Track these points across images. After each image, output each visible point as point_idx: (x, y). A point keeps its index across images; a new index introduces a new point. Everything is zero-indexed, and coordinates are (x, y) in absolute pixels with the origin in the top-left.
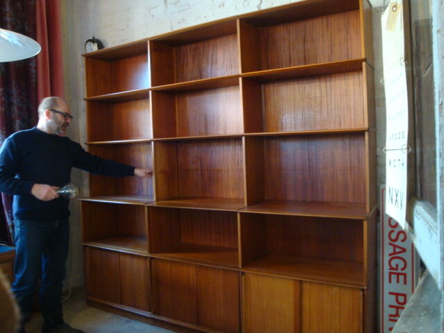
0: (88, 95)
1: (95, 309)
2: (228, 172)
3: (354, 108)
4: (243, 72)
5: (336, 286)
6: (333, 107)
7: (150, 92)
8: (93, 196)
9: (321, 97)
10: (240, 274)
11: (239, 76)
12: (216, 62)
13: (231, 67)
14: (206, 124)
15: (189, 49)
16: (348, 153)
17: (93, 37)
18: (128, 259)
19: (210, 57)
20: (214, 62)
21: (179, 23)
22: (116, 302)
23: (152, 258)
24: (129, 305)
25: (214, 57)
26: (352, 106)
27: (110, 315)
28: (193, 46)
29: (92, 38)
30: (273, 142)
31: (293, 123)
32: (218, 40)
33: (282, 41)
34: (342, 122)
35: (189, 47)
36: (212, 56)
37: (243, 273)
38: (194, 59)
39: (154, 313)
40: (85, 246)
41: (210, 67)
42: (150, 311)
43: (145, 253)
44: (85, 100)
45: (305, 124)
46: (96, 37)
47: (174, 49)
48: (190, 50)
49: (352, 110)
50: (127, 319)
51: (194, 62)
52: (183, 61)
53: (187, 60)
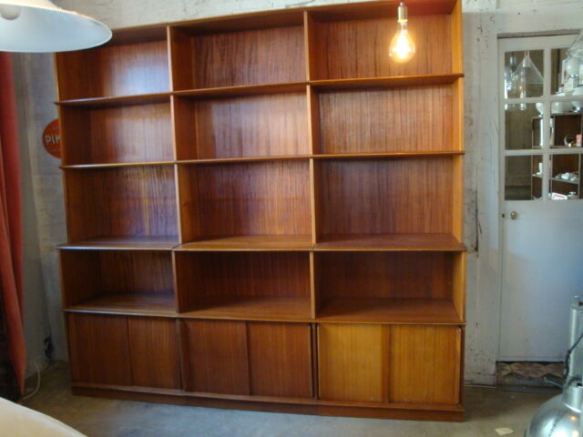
0: (61, 98)
1: (89, 398)
2: (272, 201)
3: (433, 126)
4: (312, 79)
5: (430, 326)
6: (408, 125)
7: (172, 98)
8: (72, 241)
9: (394, 112)
10: (314, 327)
12: (256, 61)
14: (240, 141)
15: (215, 46)
16: (425, 177)
18: (141, 325)
19: (247, 54)
20: (253, 61)
22: (124, 384)
25: (253, 55)
26: (431, 124)
27: (115, 403)
28: (222, 37)
30: (334, 164)
31: (359, 142)
32: (259, 34)
33: (347, 42)
34: (419, 142)
35: (214, 39)
36: (250, 52)
37: (317, 324)
38: (222, 55)
39: (187, 390)
40: (70, 313)
41: (246, 66)
42: (181, 389)
44: (57, 104)
45: (375, 144)
47: (192, 40)
48: (217, 43)
49: (431, 128)
50: (144, 404)
51: (222, 60)
52: (207, 56)
53: (212, 55)
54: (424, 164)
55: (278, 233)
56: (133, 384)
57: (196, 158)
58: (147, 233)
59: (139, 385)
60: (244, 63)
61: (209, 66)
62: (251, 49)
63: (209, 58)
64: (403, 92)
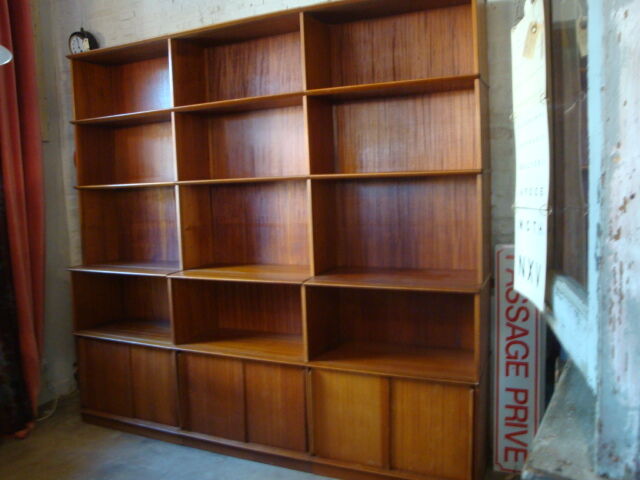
0: (78, 117)
1: (95, 427)
2: (284, 228)
3: (461, 140)
4: (308, 88)
5: (438, 383)
6: (433, 138)
7: (173, 114)
8: (87, 264)
9: (416, 124)
10: (306, 370)
11: (302, 94)
12: (268, 72)
13: (289, 79)
14: (253, 160)
15: (227, 53)
16: (452, 202)
17: (82, 29)
18: (143, 354)
19: (258, 65)
20: (265, 71)
21: (212, 13)
22: (127, 416)
23: (178, 352)
24: (146, 419)
25: (265, 65)
26: (459, 137)
27: (116, 435)
28: (234, 47)
29: (79, 30)
30: (349, 186)
31: (377, 160)
32: (271, 41)
33: (362, 44)
34: (445, 159)
35: (227, 49)
36: (262, 63)
37: (309, 368)
38: (235, 67)
39: (183, 429)
40: (80, 337)
41: (258, 78)
42: (177, 425)
43: (169, 345)
44: (73, 123)
45: (394, 162)
46: (85, 29)
47: (206, 51)
48: (230, 53)
49: (459, 143)
50: (143, 438)
51: (235, 72)
52: (219, 69)
53: (225, 67)
54: (451, 186)
55: (291, 262)
56: (135, 416)
57: (209, 178)
58: (164, 258)
59: (140, 418)
60: (255, 73)
61: (222, 78)
62: (263, 59)
63: (222, 71)
64: (426, 100)
